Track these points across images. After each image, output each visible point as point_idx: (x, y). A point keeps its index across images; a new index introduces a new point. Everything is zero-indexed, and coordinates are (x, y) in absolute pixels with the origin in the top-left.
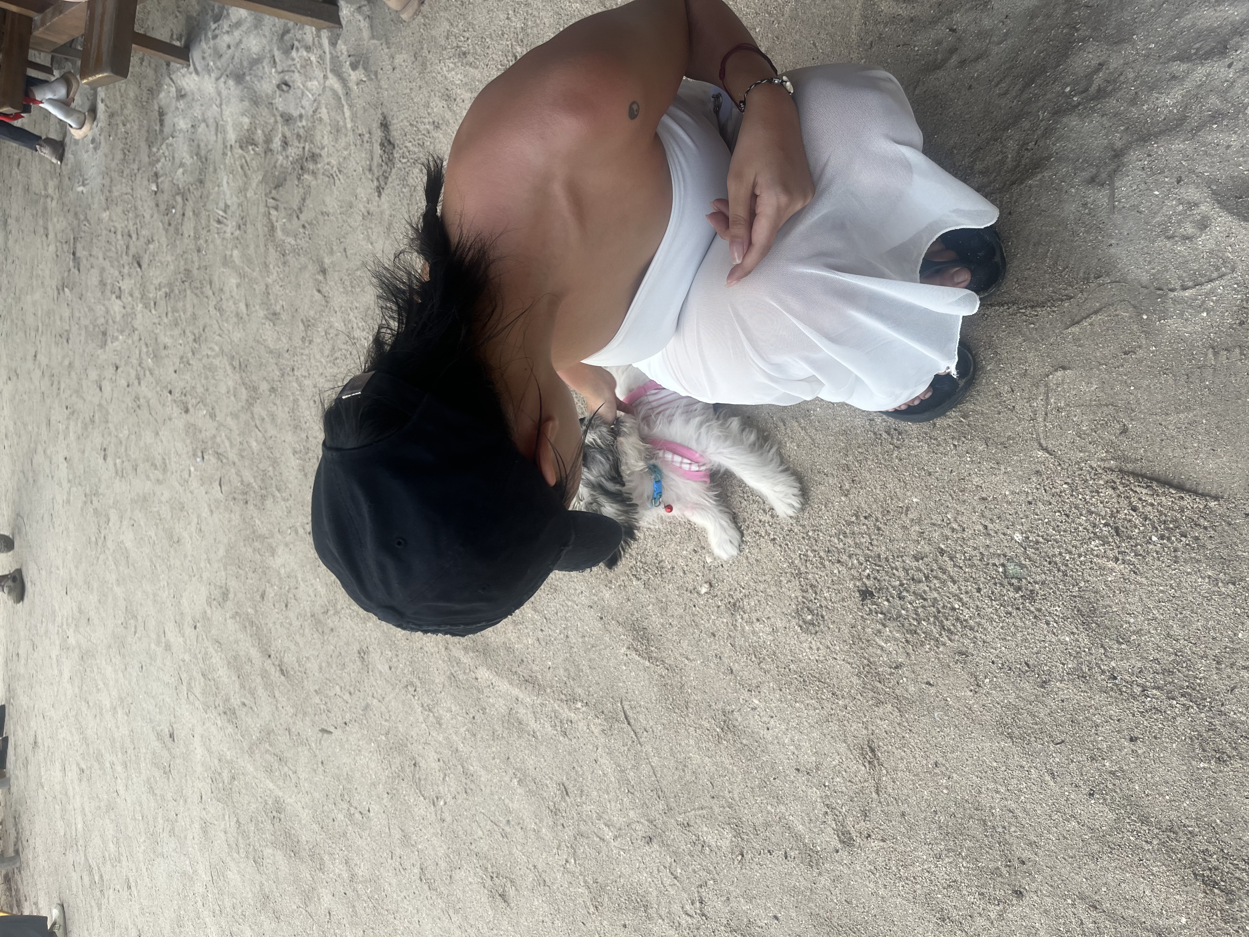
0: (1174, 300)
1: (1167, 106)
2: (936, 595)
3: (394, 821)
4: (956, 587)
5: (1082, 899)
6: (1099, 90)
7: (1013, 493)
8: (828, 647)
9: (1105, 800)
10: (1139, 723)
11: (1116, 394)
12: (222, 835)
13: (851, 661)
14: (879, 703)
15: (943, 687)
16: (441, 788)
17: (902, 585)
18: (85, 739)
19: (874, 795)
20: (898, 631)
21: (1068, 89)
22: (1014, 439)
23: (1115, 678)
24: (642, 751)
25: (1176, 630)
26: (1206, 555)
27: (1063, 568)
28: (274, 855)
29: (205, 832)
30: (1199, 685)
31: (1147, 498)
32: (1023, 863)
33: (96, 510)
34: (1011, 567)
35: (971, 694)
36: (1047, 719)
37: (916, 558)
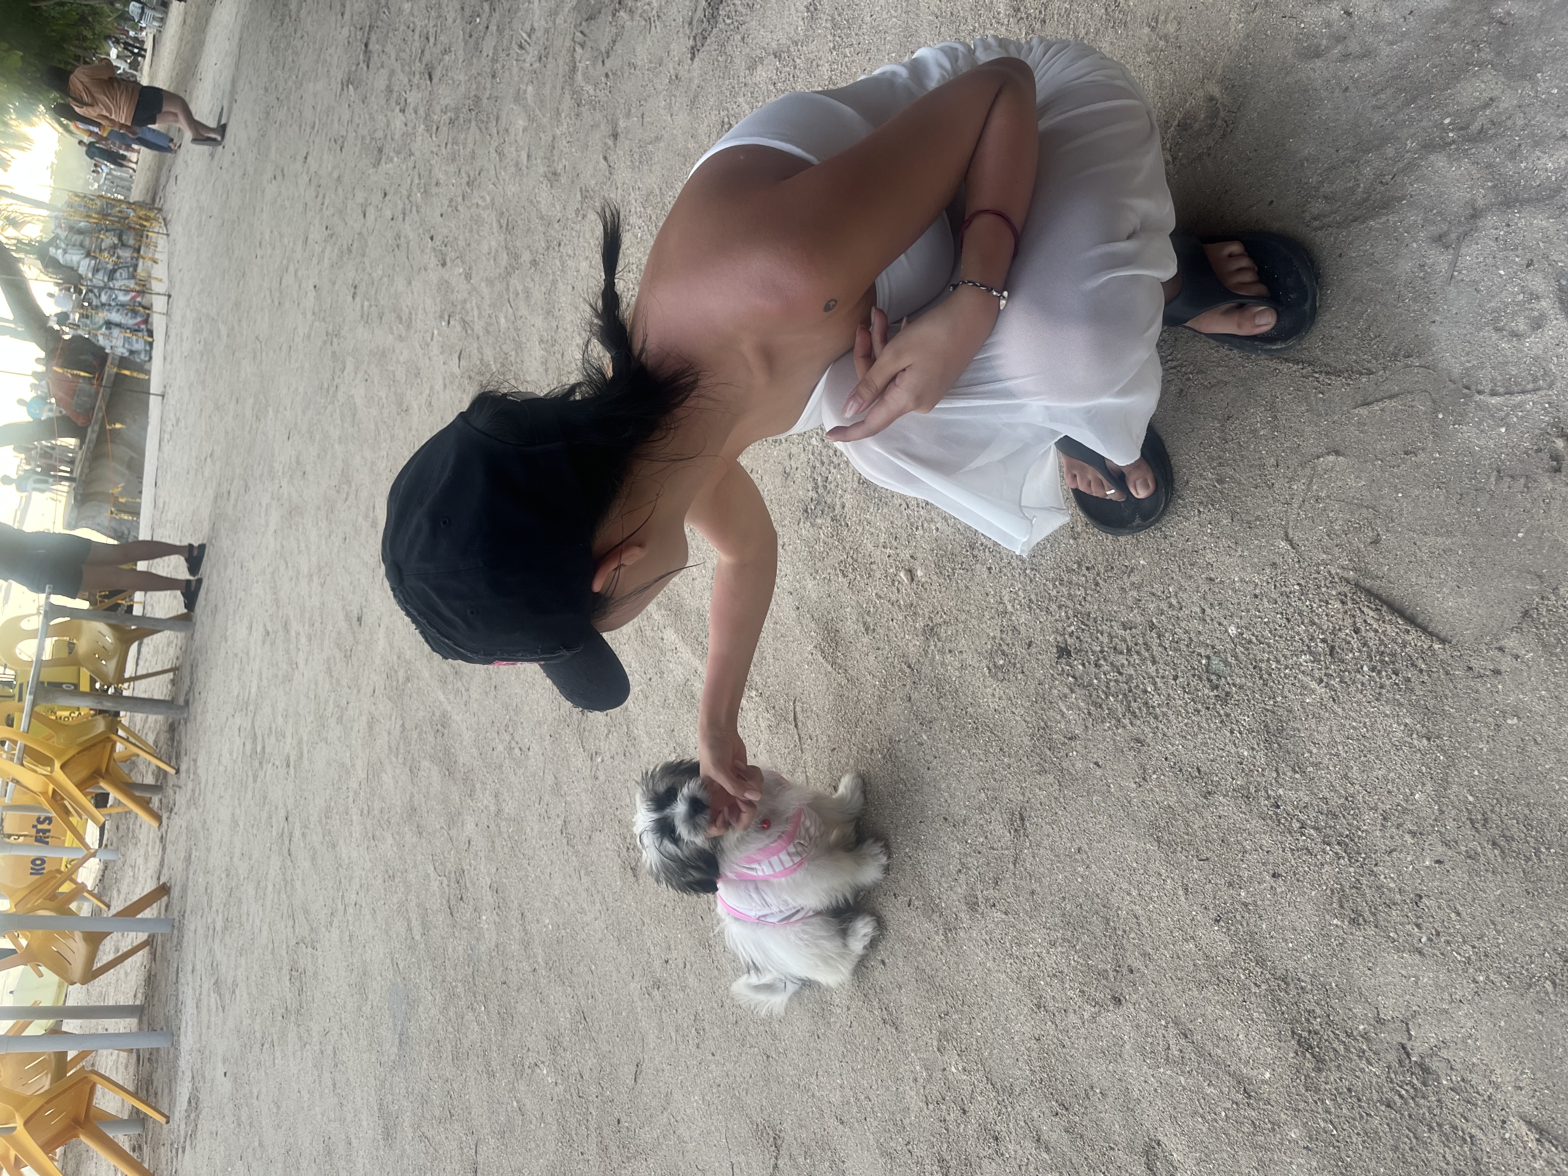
0: (1478, 405)
1: (1546, 170)
2: (1133, 672)
3: (550, 766)
4: (1154, 668)
5: (1176, 1024)
7: (1242, 580)
8: (1010, 699)
9: (1229, 929)
10: (1287, 860)
11: (1382, 497)
12: (385, 734)
13: (1028, 719)
14: (1043, 771)
15: (1110, 772)
16: (602, 744)
17: (1102, 652)
18: (277, 601)
19: (1011, 866)
20: (1083, 700)
21: (1447, 121)
22: (1261, 520)
23: (1278, 807)
24: (801, 758)
25: (1355, 773)
26: (1410, 701)
27: (1265, 676)
28: (430, 769)
29: (371, 728)
30: (1359, 837)
31: (1372, 622)
32: (1131, 972)
33: (334, 353)
34: (1215, 661)
35: (1134, 786)
36: (1200, 833)
37: (1124, 627)
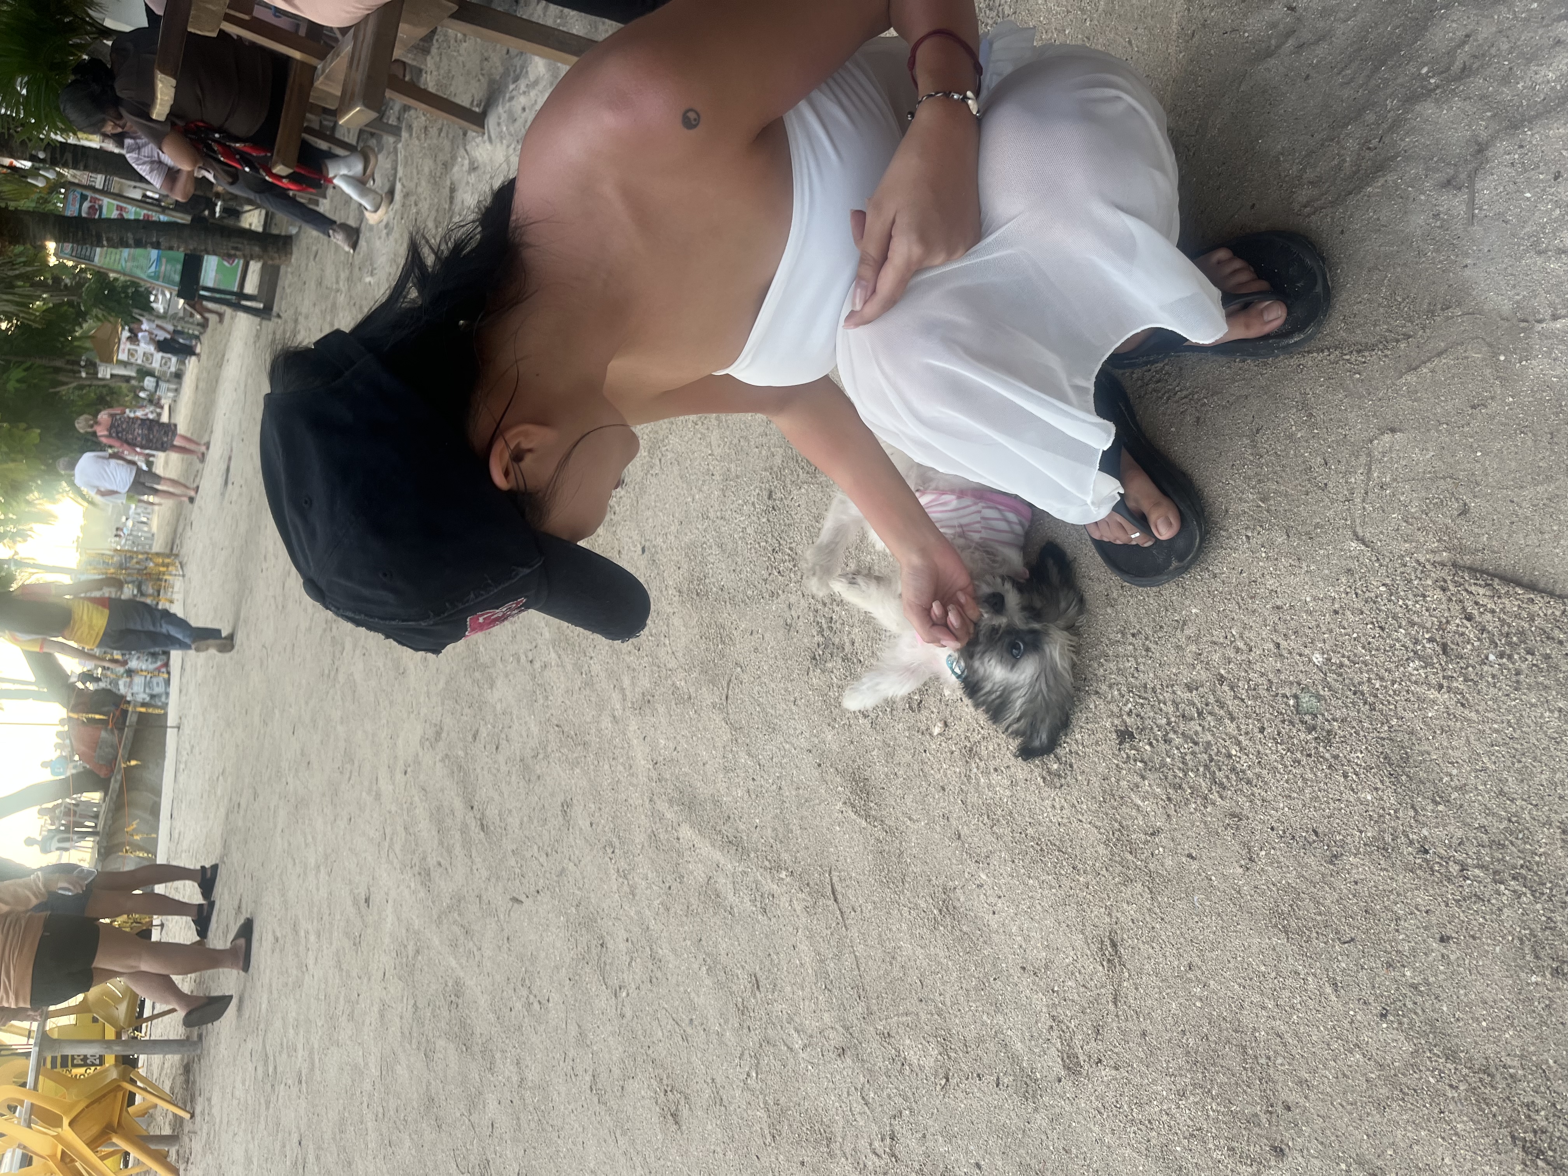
0: (1542, 335)
2: (1210, 738)
3: (573, 1015)
4: (1234, 725)
5: (1360, 1164)
6: (1464, 69)
7: (1315, 599)
8: (1073, 806)
9: (1400, 1023)
10: (1453, 916)
11: (1458, 462)
12: (397, 1020)
13: (1099, 824)
14: (1128, 881)
15: (1208, 862)
16: (625, 975)
17: (1169, 723)
19: (1111, 1006)
20: (1159, 785)
21: (1424, 70)
22: (1322, 527)
23: (1426, 852)
24: (846, 937)
25: (1512, 786)
26: (1557, 680)
27: (1371, 700)
28: (445, 1049)
29: (382, 1016)
30: (1537, 863)
31: (1486, 601)
32: (1289, 1109)
34: (1305, 699)
35: (1241, 871)
36: (1335, 909)
37: (1189, 688)
